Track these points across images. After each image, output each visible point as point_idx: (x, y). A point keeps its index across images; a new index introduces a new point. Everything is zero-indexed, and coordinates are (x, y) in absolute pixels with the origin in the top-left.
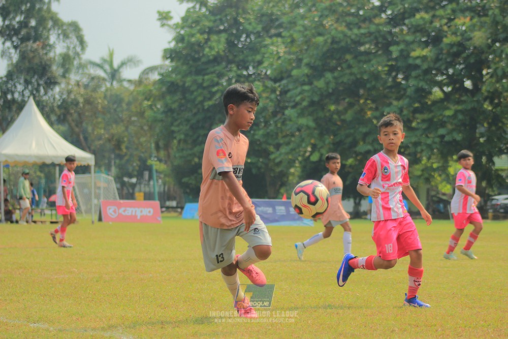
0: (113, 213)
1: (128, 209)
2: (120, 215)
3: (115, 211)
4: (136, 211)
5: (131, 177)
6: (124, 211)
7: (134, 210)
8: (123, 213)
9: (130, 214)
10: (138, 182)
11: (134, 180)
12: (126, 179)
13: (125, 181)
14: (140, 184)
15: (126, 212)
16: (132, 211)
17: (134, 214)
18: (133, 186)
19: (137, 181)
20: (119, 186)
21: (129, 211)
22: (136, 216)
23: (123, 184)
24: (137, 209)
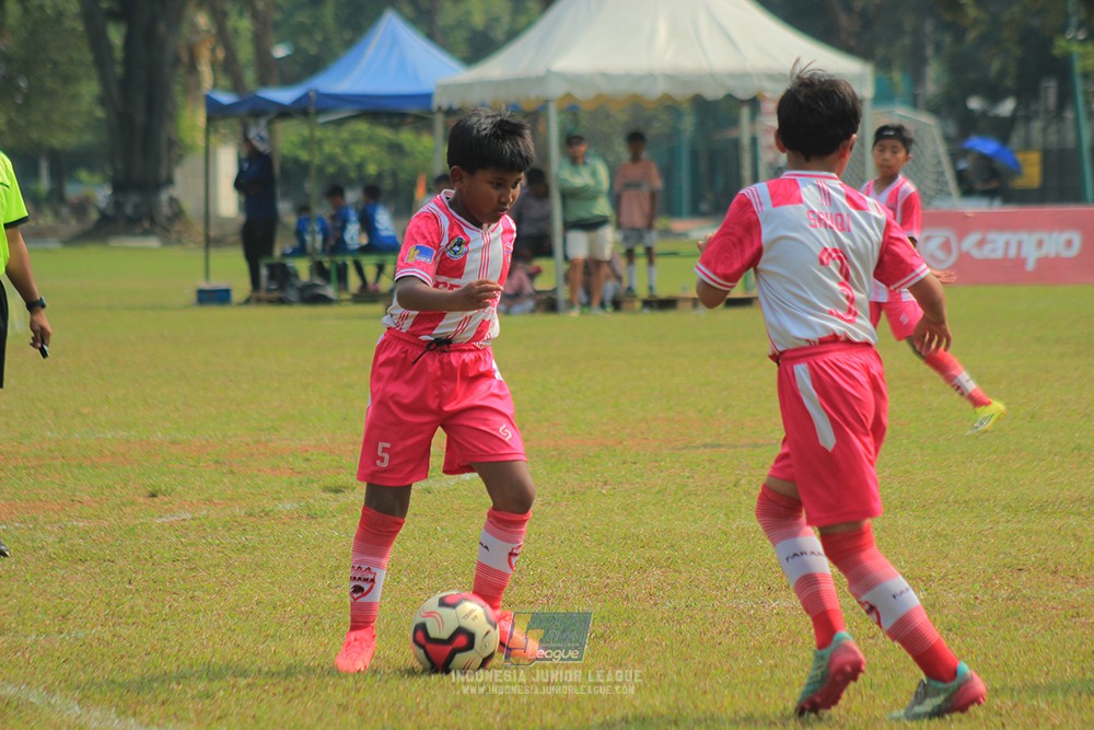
0: (941, 255)
1: (992, 236)
2: (965, 257)
3: (946, 246)
4: (1020, 244)
5: (994, 94)
6: (981, 243)
7: (1013, 238)
8: (976, 253)
9: (999, 254)
10: (1020, 113)
11: (1007, 107)
12: (975, 104)
13: (972, 111)
14: (1028, 119)
15: (987, 248)
16: (1007, 244)
17: (1012, 253)
18: (1003, 129)
19: (1016, 110)
20: (952, 129)
21: (998, 245)
22: (1020, 262)
23: (969, 124)
24: (1024, 236)
